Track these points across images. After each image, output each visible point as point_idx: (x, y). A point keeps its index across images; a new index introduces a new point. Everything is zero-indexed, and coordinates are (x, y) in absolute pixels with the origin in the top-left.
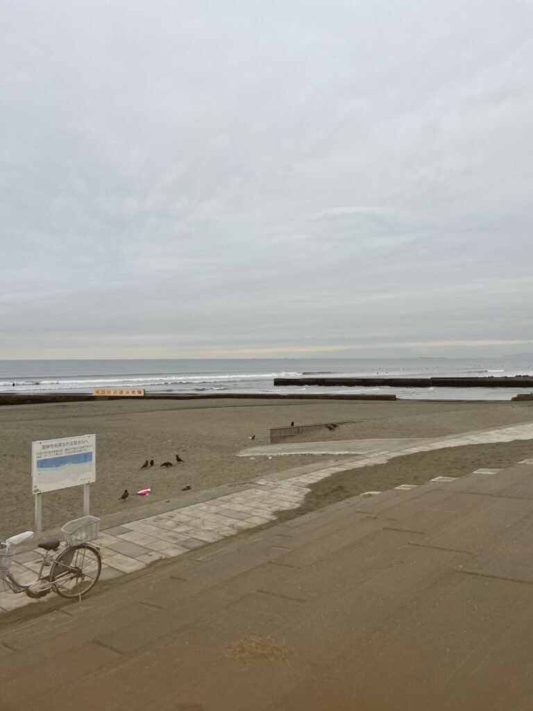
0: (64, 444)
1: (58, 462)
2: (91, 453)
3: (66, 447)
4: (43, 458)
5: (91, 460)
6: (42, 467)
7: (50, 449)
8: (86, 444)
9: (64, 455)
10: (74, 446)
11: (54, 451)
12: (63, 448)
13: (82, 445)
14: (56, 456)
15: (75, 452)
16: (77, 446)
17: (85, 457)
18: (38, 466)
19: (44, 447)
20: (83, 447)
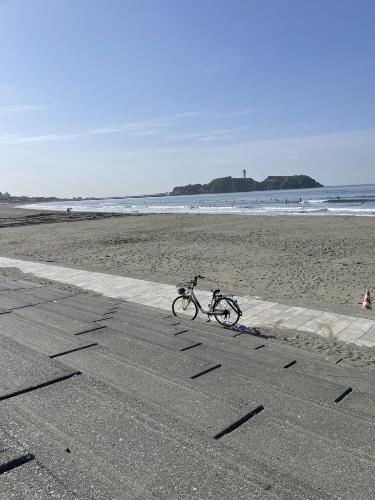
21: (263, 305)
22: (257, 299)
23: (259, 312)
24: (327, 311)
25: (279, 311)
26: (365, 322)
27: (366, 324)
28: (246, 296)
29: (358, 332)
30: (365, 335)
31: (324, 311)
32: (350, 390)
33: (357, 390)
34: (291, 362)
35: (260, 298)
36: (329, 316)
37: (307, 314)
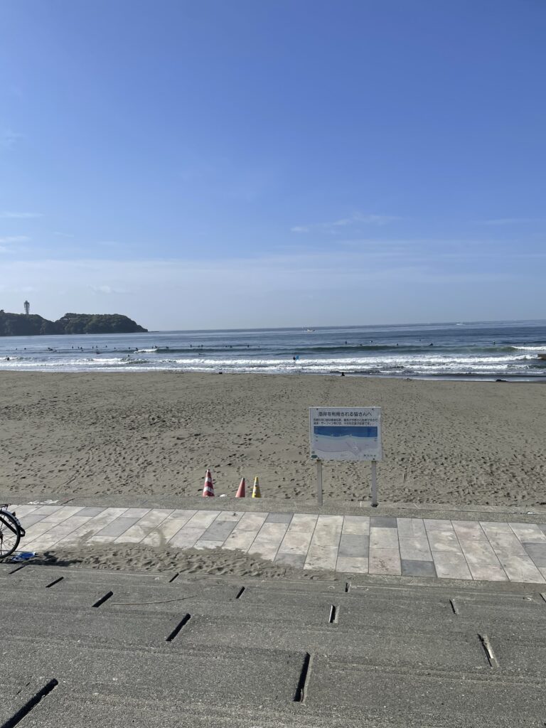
0: (343, 413)
1: (338, 432)
2: (376, 427)
3: (345, 417)
4: (320, 425)
5: (376, 435)
6: (318, 435)
7: (327, 417)
8: (369, 417)
9: (343, 425)
10: (354, 417)
11: (332, 420)
12: (342, 418)
13: (364, 418)
14: (336, 425)
15: (355, 424)
16: (358, 417)
17: (371, 432)
18: (315, 432)
19: (321, 414)
20: (366, 420)
21: (61, 513)
22: (52, 505)
23: (53, 525)
24: (157, 508)
25: (87, 519)
26: (206, 515)
27: (207, 517)
28: (31, 503)
29: (198, 531)
30: (207, 534)
31: (152, 508)
32: (188, 617)
33: (196, 615)
34: (104, 595)
35: (55, 502)
36: (159, 514)
37: (129, 516)
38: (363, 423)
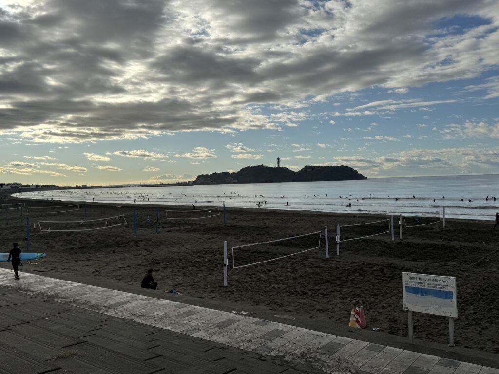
0: (427, 279)
1: (423, 292)
2: (452, 292)
3: (428, 282)
4: (410, 285)
5: (452, 298)
6: (408, 293)
7: (415, 281)
8: (447, 284)
9: (427, 287)
10: (435, 283)
11: (419, 283)
12: (425, 282)
13: (443, 284)
14: (420, 287)
15: (436, 287)
16: (439, 283)
17: (447, 295)
18: (406, 290)
19: (410, 278)
20: (444, 286)
22: (244, 315)
24: (301, 326)
26: (329, 336)
31: (298, 326)
34: (232, 369)
35: (246, 313)
38: (442, 288)
